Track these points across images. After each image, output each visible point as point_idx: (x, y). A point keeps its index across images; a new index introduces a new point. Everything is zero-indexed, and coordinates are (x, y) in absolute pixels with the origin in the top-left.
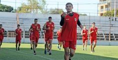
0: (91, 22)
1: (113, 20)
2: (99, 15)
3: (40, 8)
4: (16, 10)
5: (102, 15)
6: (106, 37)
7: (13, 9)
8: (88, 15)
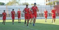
0: (42, 8)
1: (52, 7)
2: (45, 5)
3: (17, 3)
4: (6, 4)
5: (47, 4)
6: (49, 15)
7: (4, 4)
8: (40, 5)
